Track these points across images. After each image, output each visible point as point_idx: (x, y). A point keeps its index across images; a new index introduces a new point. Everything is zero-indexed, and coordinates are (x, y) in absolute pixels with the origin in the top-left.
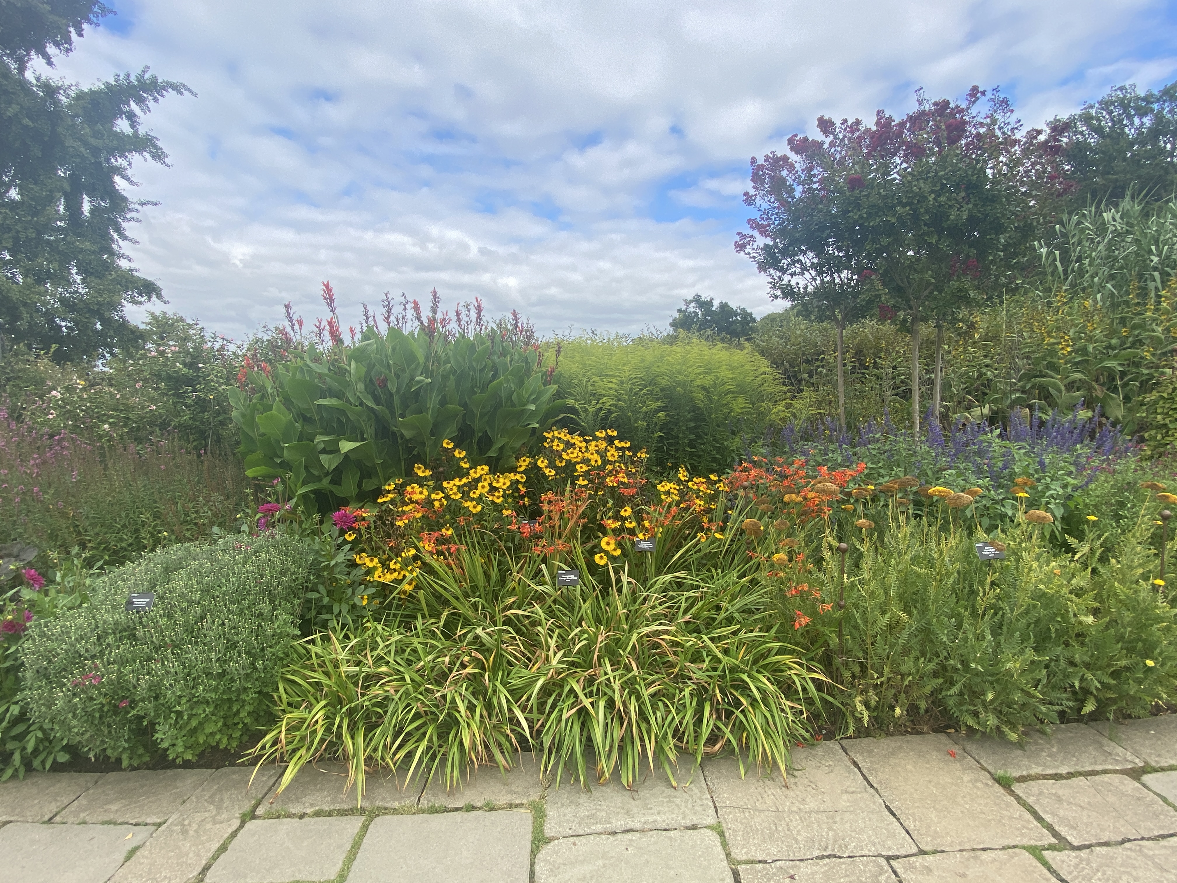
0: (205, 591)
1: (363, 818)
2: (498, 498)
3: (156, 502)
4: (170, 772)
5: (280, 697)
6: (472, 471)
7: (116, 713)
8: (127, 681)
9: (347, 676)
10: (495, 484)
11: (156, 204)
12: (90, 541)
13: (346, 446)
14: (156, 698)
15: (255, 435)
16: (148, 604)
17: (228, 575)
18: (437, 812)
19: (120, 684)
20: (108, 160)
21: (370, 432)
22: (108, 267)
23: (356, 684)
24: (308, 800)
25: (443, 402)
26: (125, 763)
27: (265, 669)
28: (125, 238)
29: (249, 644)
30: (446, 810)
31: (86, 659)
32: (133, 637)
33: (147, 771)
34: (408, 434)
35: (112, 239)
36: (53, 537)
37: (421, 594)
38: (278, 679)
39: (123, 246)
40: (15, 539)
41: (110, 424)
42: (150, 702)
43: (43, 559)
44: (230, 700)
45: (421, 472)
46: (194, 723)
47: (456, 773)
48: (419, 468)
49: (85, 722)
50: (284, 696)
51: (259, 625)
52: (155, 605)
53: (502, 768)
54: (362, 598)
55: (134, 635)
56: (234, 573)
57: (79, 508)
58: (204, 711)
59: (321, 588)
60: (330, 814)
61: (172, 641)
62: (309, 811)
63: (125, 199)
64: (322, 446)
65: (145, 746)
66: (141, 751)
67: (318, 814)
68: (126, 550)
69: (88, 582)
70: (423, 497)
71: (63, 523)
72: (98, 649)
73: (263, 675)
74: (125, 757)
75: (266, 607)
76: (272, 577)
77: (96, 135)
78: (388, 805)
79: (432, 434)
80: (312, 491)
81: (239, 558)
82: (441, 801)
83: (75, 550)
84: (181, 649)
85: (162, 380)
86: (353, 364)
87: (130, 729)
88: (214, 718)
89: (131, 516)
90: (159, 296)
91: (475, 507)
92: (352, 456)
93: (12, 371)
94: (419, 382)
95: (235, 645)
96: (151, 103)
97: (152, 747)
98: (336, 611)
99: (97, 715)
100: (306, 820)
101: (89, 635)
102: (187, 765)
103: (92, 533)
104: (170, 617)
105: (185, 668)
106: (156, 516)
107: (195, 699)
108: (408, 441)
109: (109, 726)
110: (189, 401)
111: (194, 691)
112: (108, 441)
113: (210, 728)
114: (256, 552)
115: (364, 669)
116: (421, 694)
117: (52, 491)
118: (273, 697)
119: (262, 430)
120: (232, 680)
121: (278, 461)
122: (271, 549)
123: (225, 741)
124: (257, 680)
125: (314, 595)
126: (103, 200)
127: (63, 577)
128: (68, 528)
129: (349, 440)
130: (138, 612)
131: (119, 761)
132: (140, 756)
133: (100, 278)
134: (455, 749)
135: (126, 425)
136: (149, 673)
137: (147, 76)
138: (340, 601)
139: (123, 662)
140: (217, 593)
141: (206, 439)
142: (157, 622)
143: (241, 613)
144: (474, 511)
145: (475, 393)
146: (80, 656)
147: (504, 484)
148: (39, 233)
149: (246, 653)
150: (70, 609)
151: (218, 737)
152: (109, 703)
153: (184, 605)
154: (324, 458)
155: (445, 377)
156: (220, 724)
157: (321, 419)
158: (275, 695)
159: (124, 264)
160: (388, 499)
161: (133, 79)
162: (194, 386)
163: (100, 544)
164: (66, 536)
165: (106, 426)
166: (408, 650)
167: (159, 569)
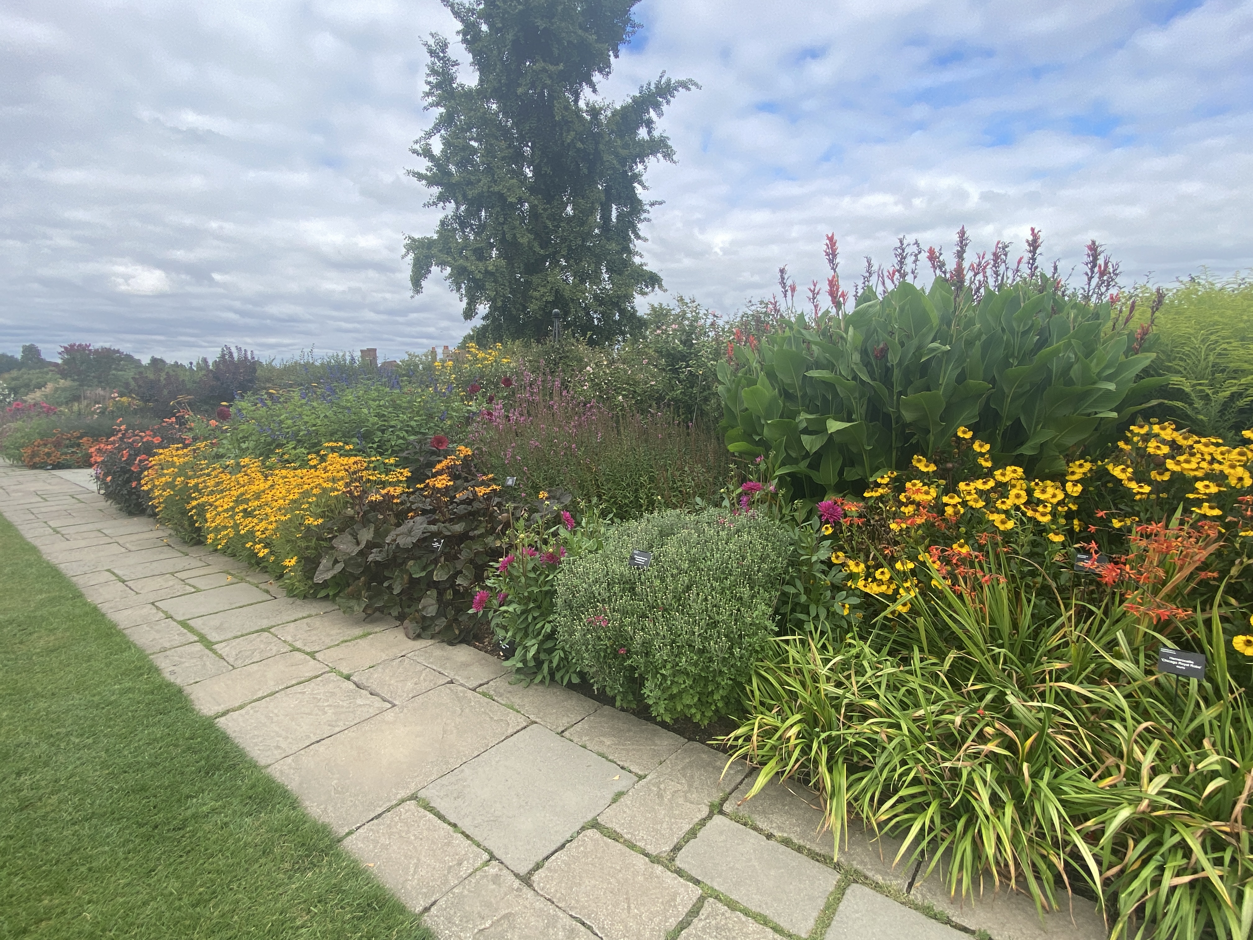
0: (693, 562)
1: (839, 876)
2: (1044, 514)
3: (652, 468)
4: (651, 726)
5: (752, 692)
6: (997, 473)
7: (615, 657)
8: (626, 631)
9: (826, 695)
10: (1037, 494)
11: (661, 203)
12: (604, 494)
13: (834, 426)
14: (647, 654)
15: (737, 411)
16: (646, 563)
17: (712, 550)
18: (935, 917)
19: (620, 632)
20: (631, 168)
21: (860, 410)
22: (627, 263)
23: (837, 708)
24: (777, 819)
25: (961, 378)
26: (618, 704)
27: (741, 658)
28: (638, 237)
29: (728, 627)
30: (948, 922)
31: (598, 601)
32: (632, 589)
33: (633, 717)
34: (908, 416)
35: (630, 239)
36: (581, 487)
37: (921, 622)
38: (752, 672)
39: (637, 245)
40: (558, 485)
41: (623, 395)
42: (642, 657)
43: (575, 503)
44: (706, 678)
45: (922, 465)
46: (675, 691)
47: (966, 881)
48: (919, 461)
49: (594, 657)
50: (757, 693)
51: (739, 610)
52: (651, 566)
53: (1039, 905)
54: (843, 606)
55: (634, 589)
56: (718, 549)
57: (599, 465)
58: (684, 682)
59: (798, 583)
60: (799, 849)
61: (663, 603)
62: (777, 834)
63: (640, 202)
64: (804, 424)
65: (634, 694)
66: (631, 697)
67: (786, 842)
68: (628, 506)
69: (603, 530)
70: (929, 498)
71: (588, 476)
72: (608, 594)
73: (739, 664)
74: (618, 698)
75: (745, 592)
76: (753, 561)
77: (626, 146)
78: (870, 874)
79: (942, 419)
80: (788, 474)
81: (723, 534)
82: (940, 905)
83: (595, 500)
84: (669, 614)
85: (663, 356)
86: (851, 329)
87: (624, 676)
88: (691, 691)
89: (634, 477)
90: (660, 287)
91: (1003, 522)
92: (837, 439)
93: (563, 352)
94: (933, 350)
95: (715, 624)
96: (665, 107)
97: (640, 698)
98: (813, 613)
99: (602, 654)
100: (772, 842)
101: (602, 580)
102: (663, 725)
103: (606, 488)
104: (663, 580)
105: (671, 634)
106: (652, 479)
107: (677, 668)
108: (905, 425)
109: (610, 667)
110: (682, 376)
111: (677, 659)
112: (621, 410)
113: (687, 700)
114: (738, 531)
115: (848, 695)
116: (920, 752)
117: (583, 449)
118: (745, 688)
119: (746, 405)
120: (711, 660)
121: (757, 438)
122: (753, 531)
123: (698, 716)
124: (732, 666)
125: (792, 590)
126: (626, 206)
127: (588, 523)
128: (591, 480)
129: (836, 419)
130: (638, 569)
131: (614, 698)
132: (629, 702)
133: (620, 274)
134: (966, 845)
135: (633, 398)
136: (643, 629)
137: (663, 80)
138: (817, 602)
139: (625, 613)
140: (702, 566)
141: (691, 413)
142: (652, 582)
143: (722, 592)
144: (1002, 528)
145: (1008, 365)
146: (594, 597)
147: (1054, 496)
148: (584, 240)
149: (726, 636)
150: (590, 552)
151: (693, 711)
152: (612, 646)
153: (675, 571)
154: (806, 439)
155: (970, 343)
156: (696, 699)
157: (805, 395)
158: (748, 688)
159: (637, 260)
160: (878, 494)
161: (653, 87)
162: (687, 362)
163: (611, 498)
164: (590, 487)
165: (620, 397)
166: (903, 690)
167: (655, 531)
